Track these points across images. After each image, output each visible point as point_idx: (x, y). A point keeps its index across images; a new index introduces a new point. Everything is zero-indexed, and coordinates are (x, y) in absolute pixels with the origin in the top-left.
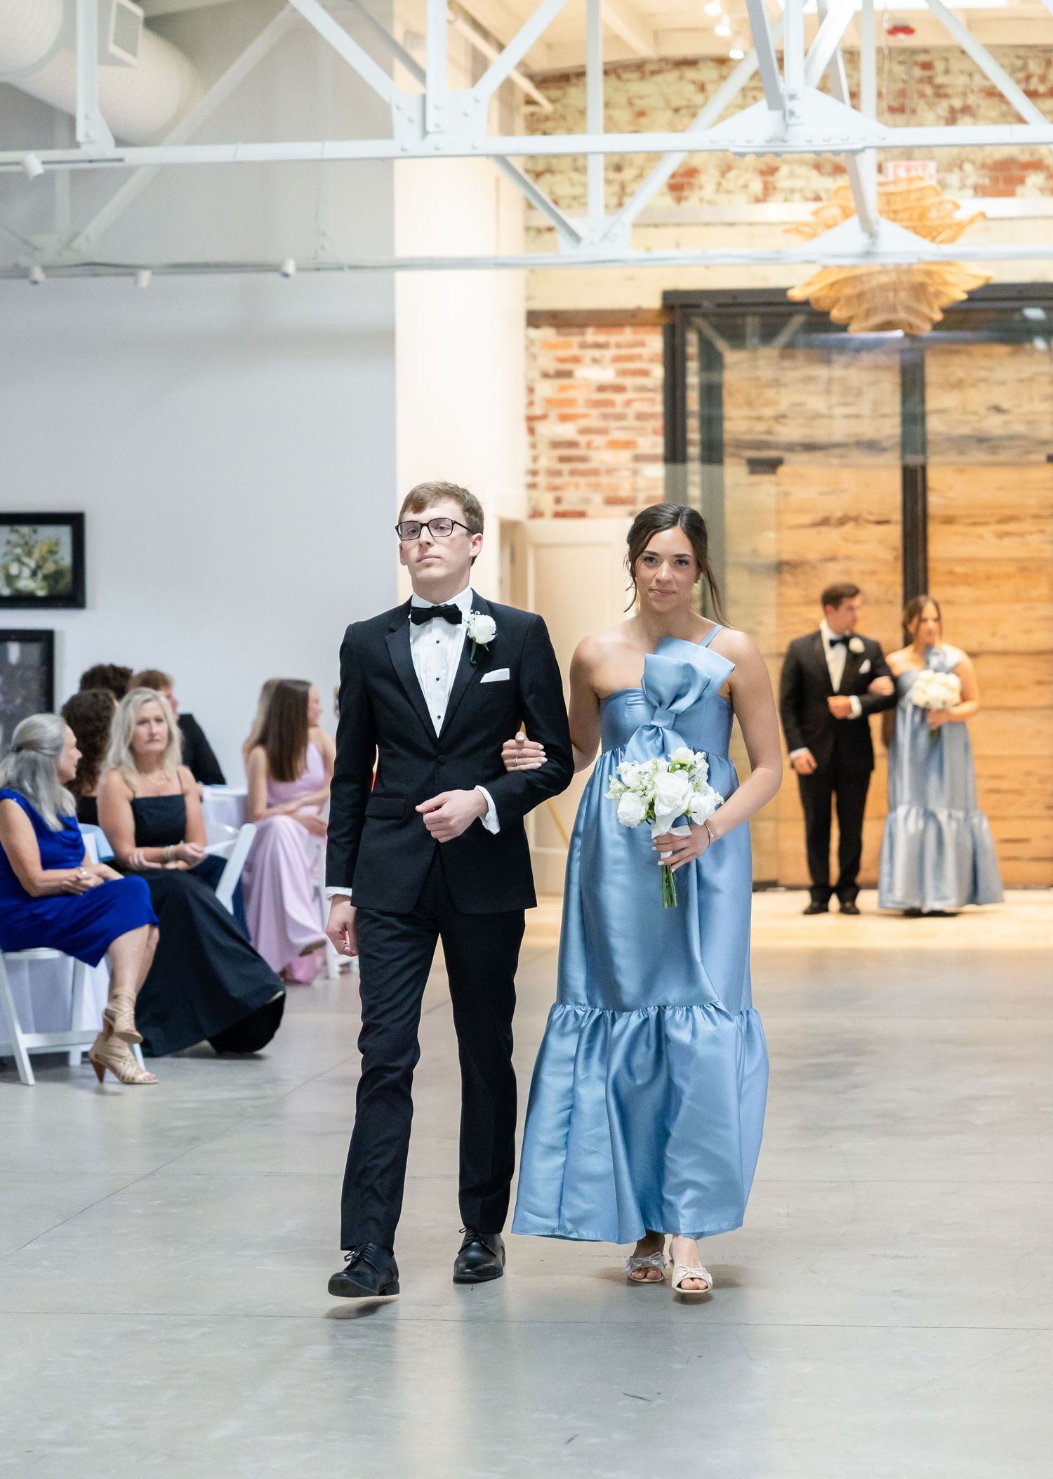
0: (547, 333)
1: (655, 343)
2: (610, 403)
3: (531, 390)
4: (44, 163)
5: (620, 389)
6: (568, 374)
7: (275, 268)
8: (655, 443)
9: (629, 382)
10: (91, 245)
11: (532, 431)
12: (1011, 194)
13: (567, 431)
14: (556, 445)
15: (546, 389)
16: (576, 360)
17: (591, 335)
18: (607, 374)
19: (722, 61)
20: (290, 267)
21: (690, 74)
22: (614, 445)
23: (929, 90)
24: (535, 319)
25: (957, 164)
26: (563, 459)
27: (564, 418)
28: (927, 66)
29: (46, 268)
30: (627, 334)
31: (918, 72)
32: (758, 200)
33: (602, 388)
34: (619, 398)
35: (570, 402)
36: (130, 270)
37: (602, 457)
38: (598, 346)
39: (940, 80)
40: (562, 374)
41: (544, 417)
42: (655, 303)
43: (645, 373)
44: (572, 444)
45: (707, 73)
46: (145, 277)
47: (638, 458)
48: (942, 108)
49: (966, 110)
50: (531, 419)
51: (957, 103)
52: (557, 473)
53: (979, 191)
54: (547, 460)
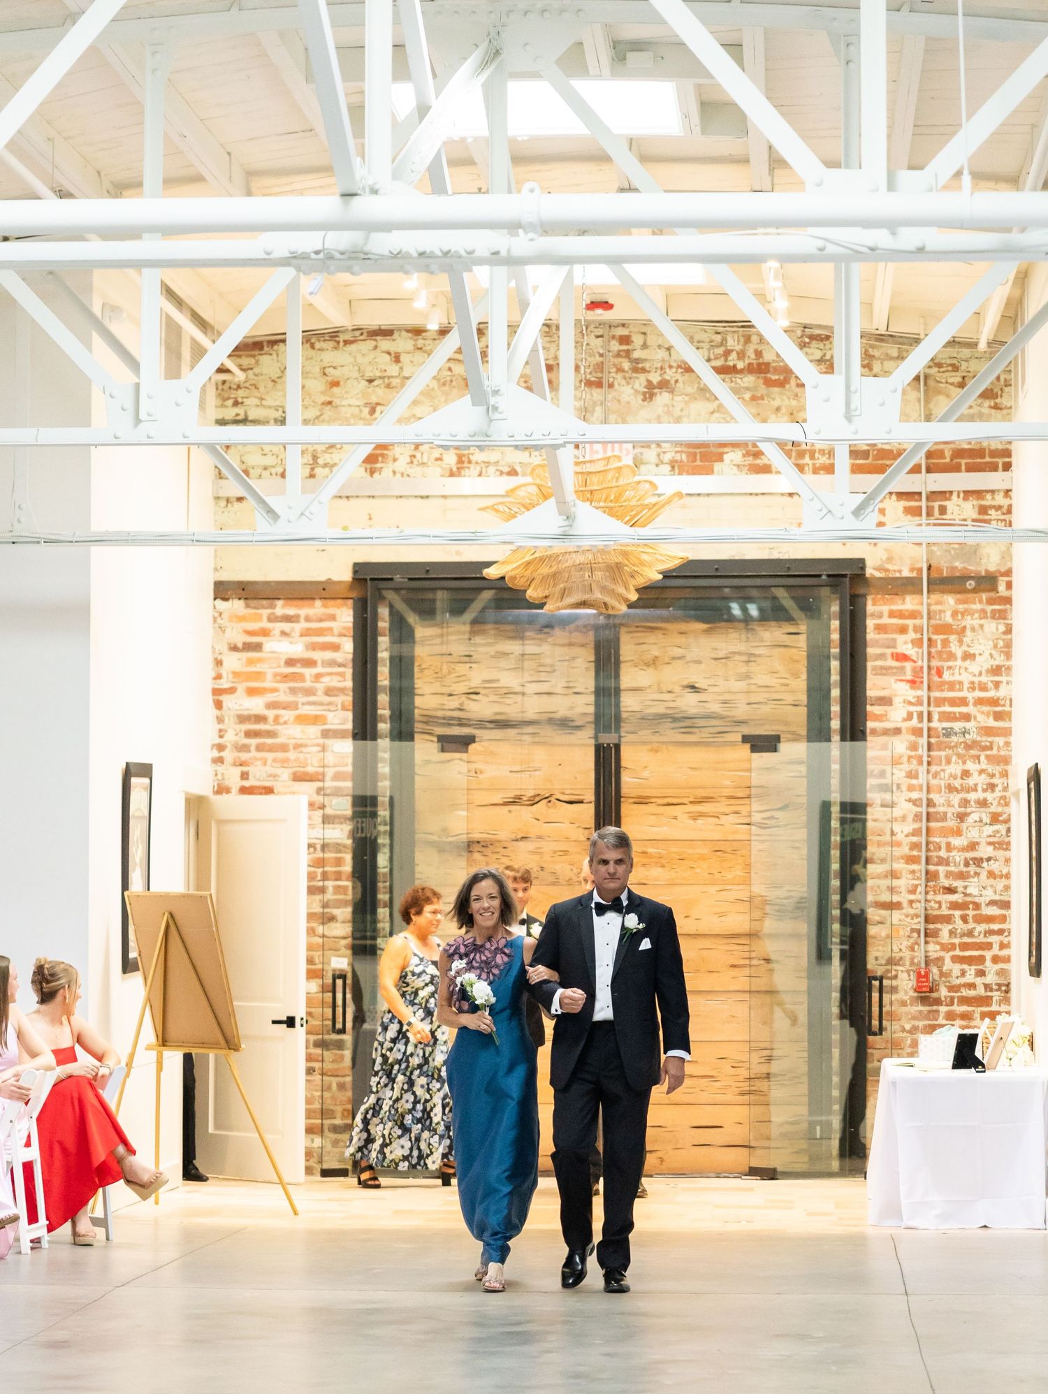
0: (236, 606)
1: (345, 616)
2: (300, 677)
3: (219, 663)
5: (310, 663)
6: (257, 647)
8: (344, 719)
9: (318, 655)
11: (219, 705)
12: (710, 471)
13: (256, 705)
14: (242, 719)
15: (234, 662)
16: (265, 633)
17: (280, 608)
18: (296, 648)
19: (418, 332)
21: (385, 344)
22: (302, 720)
23: (626, 365)
24: (222, 590)
26: (248, 734)
27: (252, 692)
28: (625, 340)
30: (318, 608)
31: (615, 346)
32: (452, 474)
33: (290, 662)
34: (308, 672)
35: (259, 676)
37: (291, 732)
38: (288, 619)
39: (636, 355)
40: (248, 647)
41: (232, 690)
42: (347, 576)
43: (335, 647)
44: (260, 719)
45: (402, 343)
47: (326, 734)
48: (640, 382)
49: (664, 385)
50: (217, 692)
51: (655, 378)
52: (245, 748)
53: (677, 467)
54: (234, 734)
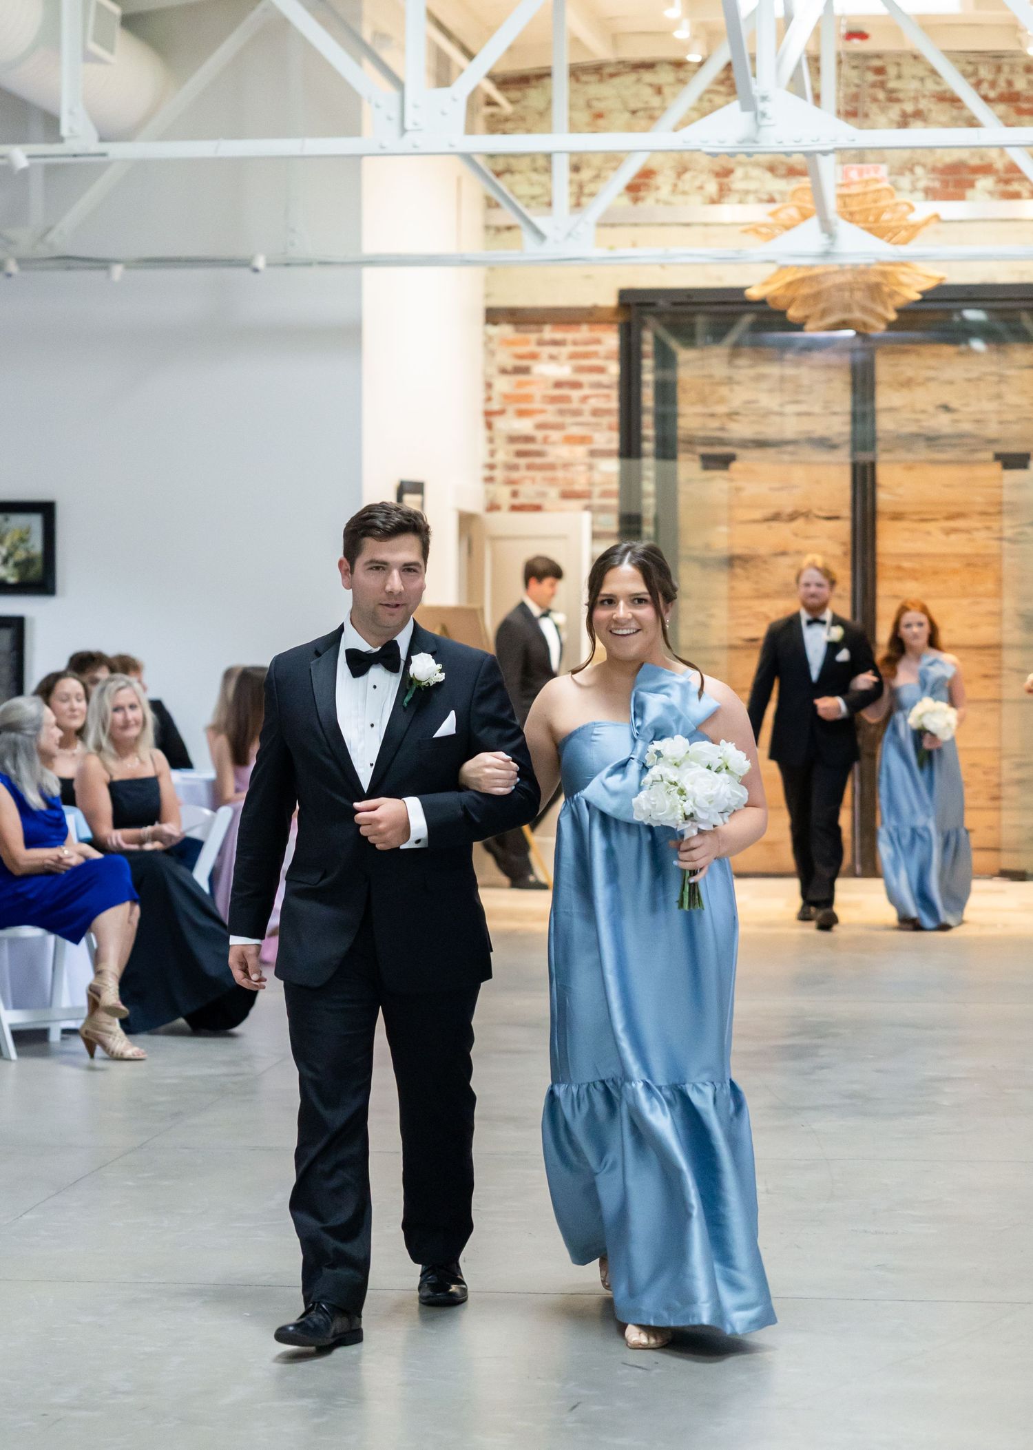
0: (505, 330)
1: (611, 340)
2: (566, 399)
3: (489, 386)
4: (29, 157)
5: (576, 385)
6: (525, 370)
7: (245, 264)
8: (610, 439)
9: (585, 378)
10: (63, 239)
11: (489, 426)
12: (961, 197)
13: (524, 426)
14: (513, 439)
15: (503, 384)
16: (534, 356)
17: (548, 333)
18: (564, 371)
19: (679, 64)
20: (260, 263)
21: (648, 77)
22: (570, 440)
23: (881, 95)
24: (493, 316)
25: (908, 167)
26: (520, 454)
27: (521, 413)
28: (880, 71)
29: (21, 262)
30: (584, 332)
31: (871, 77)
32: (713, 202)
33: (558, 384)
34: (575, 394)
35: (527, 398)
36: (104, 264)
37: (559, 452)
38: (555, 343)
39: (892, 84)
40: (519, 370)
41: (501, 412)
42: (611, 301)
43: (600, 370)
44: (529, 439)
45: (664, 76)
46: (118, 271)
47: (593, 453)
48: (894, 112)
49: (918, 115)
50: (488, 414)
51: (909, 108)
52: (513, 467)
53: (931, 194)
54: (504, 454)
